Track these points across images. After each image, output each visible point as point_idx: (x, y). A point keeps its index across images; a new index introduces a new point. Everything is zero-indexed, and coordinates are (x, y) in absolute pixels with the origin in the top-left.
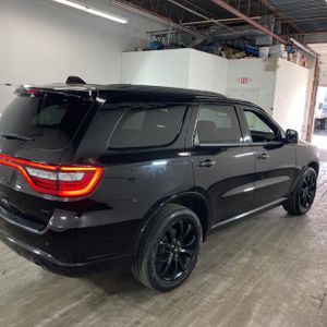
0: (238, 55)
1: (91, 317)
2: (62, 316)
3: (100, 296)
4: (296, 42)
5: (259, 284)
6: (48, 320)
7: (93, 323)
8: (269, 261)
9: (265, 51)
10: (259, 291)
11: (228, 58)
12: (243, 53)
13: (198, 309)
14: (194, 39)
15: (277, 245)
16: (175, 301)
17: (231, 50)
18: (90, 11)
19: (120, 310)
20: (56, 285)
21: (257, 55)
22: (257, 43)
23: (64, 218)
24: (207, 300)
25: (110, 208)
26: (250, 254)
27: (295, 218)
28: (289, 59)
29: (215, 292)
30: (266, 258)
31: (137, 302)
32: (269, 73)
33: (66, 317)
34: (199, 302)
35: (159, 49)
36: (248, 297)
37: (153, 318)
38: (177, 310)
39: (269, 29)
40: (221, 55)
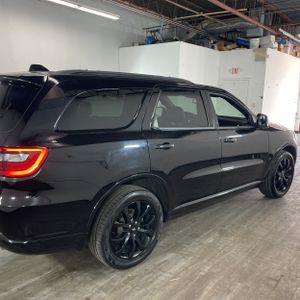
0: (229, 47)
1: (45, 292)
2: (19, 290)
3: (60, 272)
4: (285, 33)
5: (218, 264)
6: (5, 294)
7: (45, 297)
8: (233, 242)
9: (255, 42)
10: (215, 270)
11: (220, 50)
12: (235, 45)
13: (151, 286)
14: (188, 33)
15: (245, 226)
16: (130, 279)
17: (222, 42)
18: (82, 9)
19: (75, 286)
20: (22, 261)
21: (248, 47)
22: (248, 35)
23: (13, 198)
24: (162, 278)
25: (52, 188)
26: (217, 234)
27: (271, 201)
28: (279, 49)
29: (172, 271)
30: (232, 239)
31: (94, 279)
32: (258, 63)
33: (22, 292)
34: (154, 280)
35: (153, 43)
36: (204, 276)
37: (104, 295)
38: (129, 287)
39: (259, 21)
40: (213, 47)
